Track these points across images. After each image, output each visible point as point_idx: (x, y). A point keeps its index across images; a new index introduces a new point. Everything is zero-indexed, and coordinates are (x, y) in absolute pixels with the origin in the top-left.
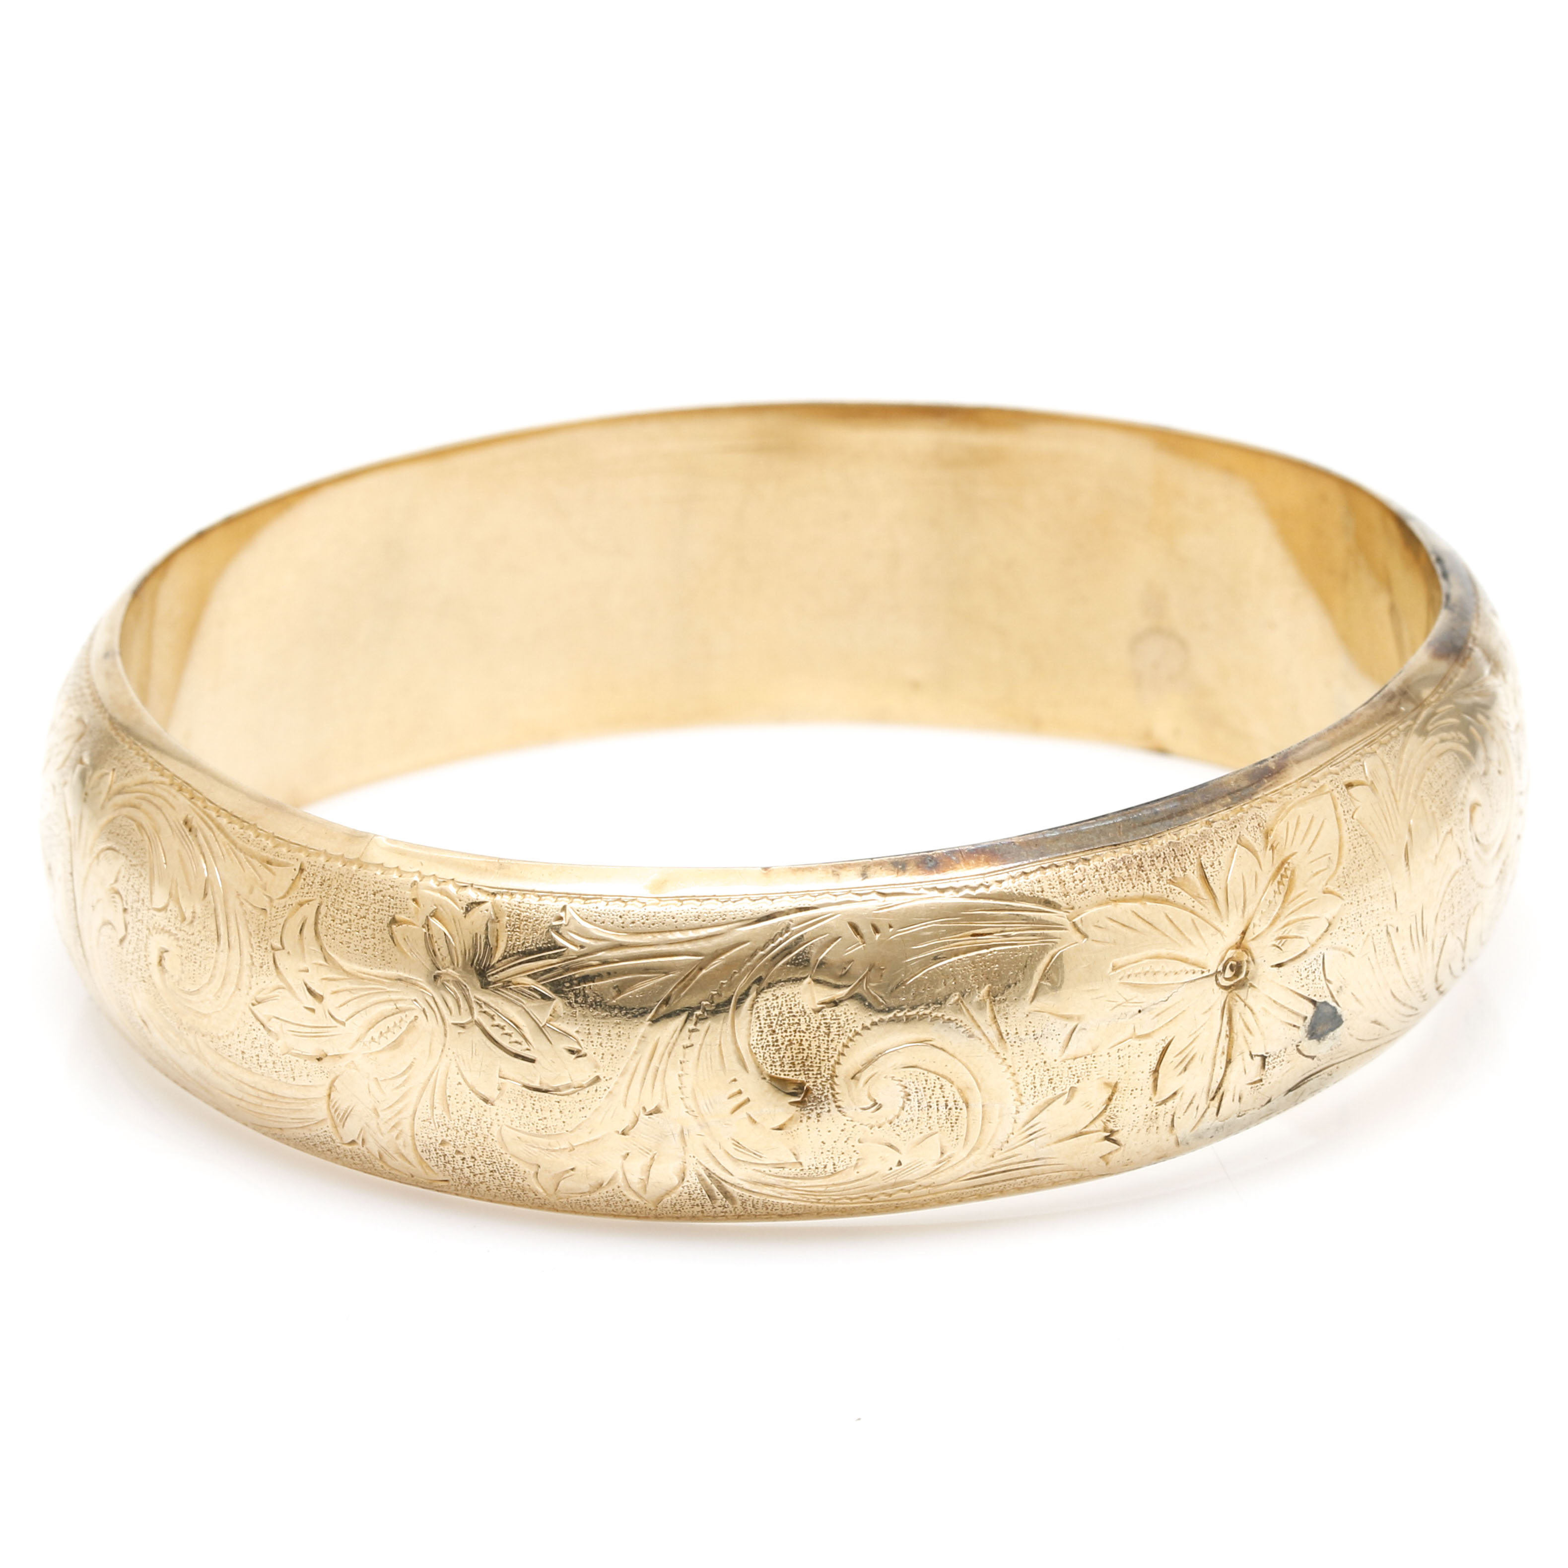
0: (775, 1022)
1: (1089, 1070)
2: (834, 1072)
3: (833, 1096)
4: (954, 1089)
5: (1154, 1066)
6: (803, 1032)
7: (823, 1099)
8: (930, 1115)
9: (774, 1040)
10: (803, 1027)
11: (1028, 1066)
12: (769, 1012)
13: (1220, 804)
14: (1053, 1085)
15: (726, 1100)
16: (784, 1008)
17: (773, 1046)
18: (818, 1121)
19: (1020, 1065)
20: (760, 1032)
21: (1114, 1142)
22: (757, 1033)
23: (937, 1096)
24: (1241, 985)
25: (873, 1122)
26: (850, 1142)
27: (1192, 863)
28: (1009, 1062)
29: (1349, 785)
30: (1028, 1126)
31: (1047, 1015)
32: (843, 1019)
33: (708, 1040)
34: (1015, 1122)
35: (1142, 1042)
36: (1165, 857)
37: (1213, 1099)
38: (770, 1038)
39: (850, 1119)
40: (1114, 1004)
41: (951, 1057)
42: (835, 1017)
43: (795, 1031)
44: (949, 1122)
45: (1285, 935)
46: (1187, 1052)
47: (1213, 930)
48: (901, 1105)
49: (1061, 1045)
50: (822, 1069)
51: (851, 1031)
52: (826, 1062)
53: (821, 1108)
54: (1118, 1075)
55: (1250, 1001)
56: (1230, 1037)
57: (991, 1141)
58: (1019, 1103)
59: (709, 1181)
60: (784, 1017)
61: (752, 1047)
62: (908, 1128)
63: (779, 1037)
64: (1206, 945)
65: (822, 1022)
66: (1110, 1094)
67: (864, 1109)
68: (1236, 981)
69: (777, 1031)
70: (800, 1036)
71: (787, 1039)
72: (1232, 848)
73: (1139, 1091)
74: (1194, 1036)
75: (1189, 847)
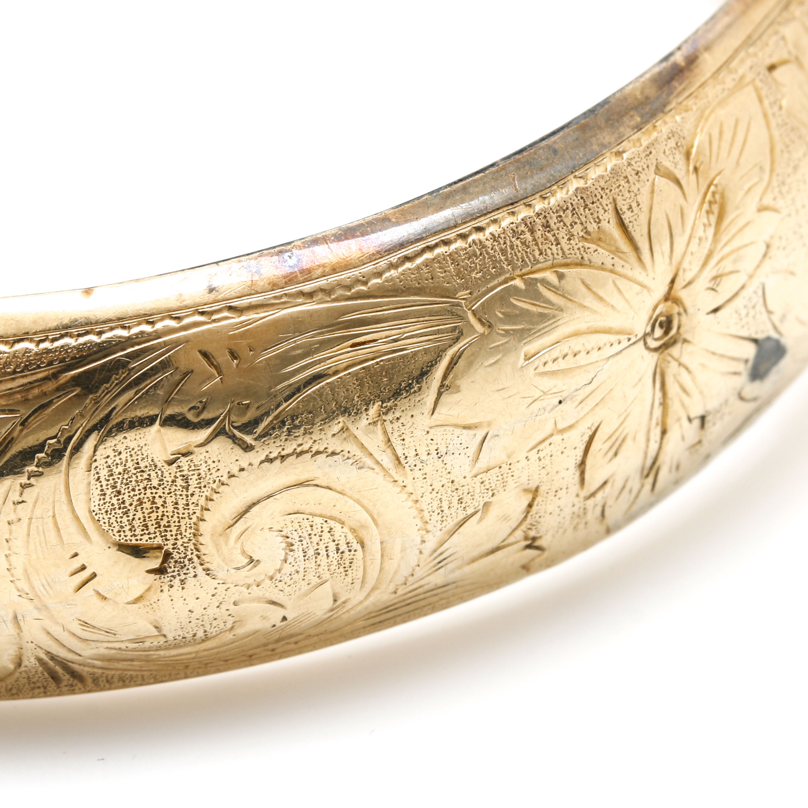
0: (119, 481)
1: (505, 480)
2: (197, 530)
3: (199, 557)
4: (346, 529)
5: (579, 459)
6: (154, 488)
7: (187, 562)
8: (318, 563)
9: (120, 502)
10: (155, 482)
11: (433, 490)
12: (111, 470)
13: (628, 127)
14: (463, 505)
15: (67, 578)
16: (130, 464)
17: (120, 508)
18: (183, 588)
19: (423, 490)
20: (101, 495)
21: (538, 548)
22: (99, 497)
23: (326, 541)
24: (673, 342)
25: (250, 581)
26: (224, 607)
27: (605, 211)
28: (410, 489)
29: (772, 68)
30: (436, 554)
31: (451, 429)
32: (203, 468)
33: (38, 512)
34: (421, 552)
35: (565, 436)
36: (574, 209)
37: (647, 476)
38: (114, 501)
39: (221, 582)
40: (530, 400)
41: (340, 495)
42: (193, 468)
43: (145, 488)
44: (341, 567)
45: (720, 272)
46: (617, 434)
47: (637, 288)
48: (282, 558)
49: (470, 458)
50: (183, 528)
51: (215, 482)
52: (187, 520)
53: (185, 574)
54: (539, 478)
55: (685, 360)
56: (664, 404)
57: (392, 579)
58: (424, 532)
59: (51, 663)
60: (130, 474)
61: (94, 514)
62: (293, 581)
63: (126, 497)
64: (631, 307)
65: (178, 474)
66: (530, 500)
67: (238, 569)
68: (666, 339)
69: (123, 491)
70: (152, 493)
71: (136, 498)
72: (650, 181)
73: (564, 491)
74: (624, 415)
75: (600, 189)
